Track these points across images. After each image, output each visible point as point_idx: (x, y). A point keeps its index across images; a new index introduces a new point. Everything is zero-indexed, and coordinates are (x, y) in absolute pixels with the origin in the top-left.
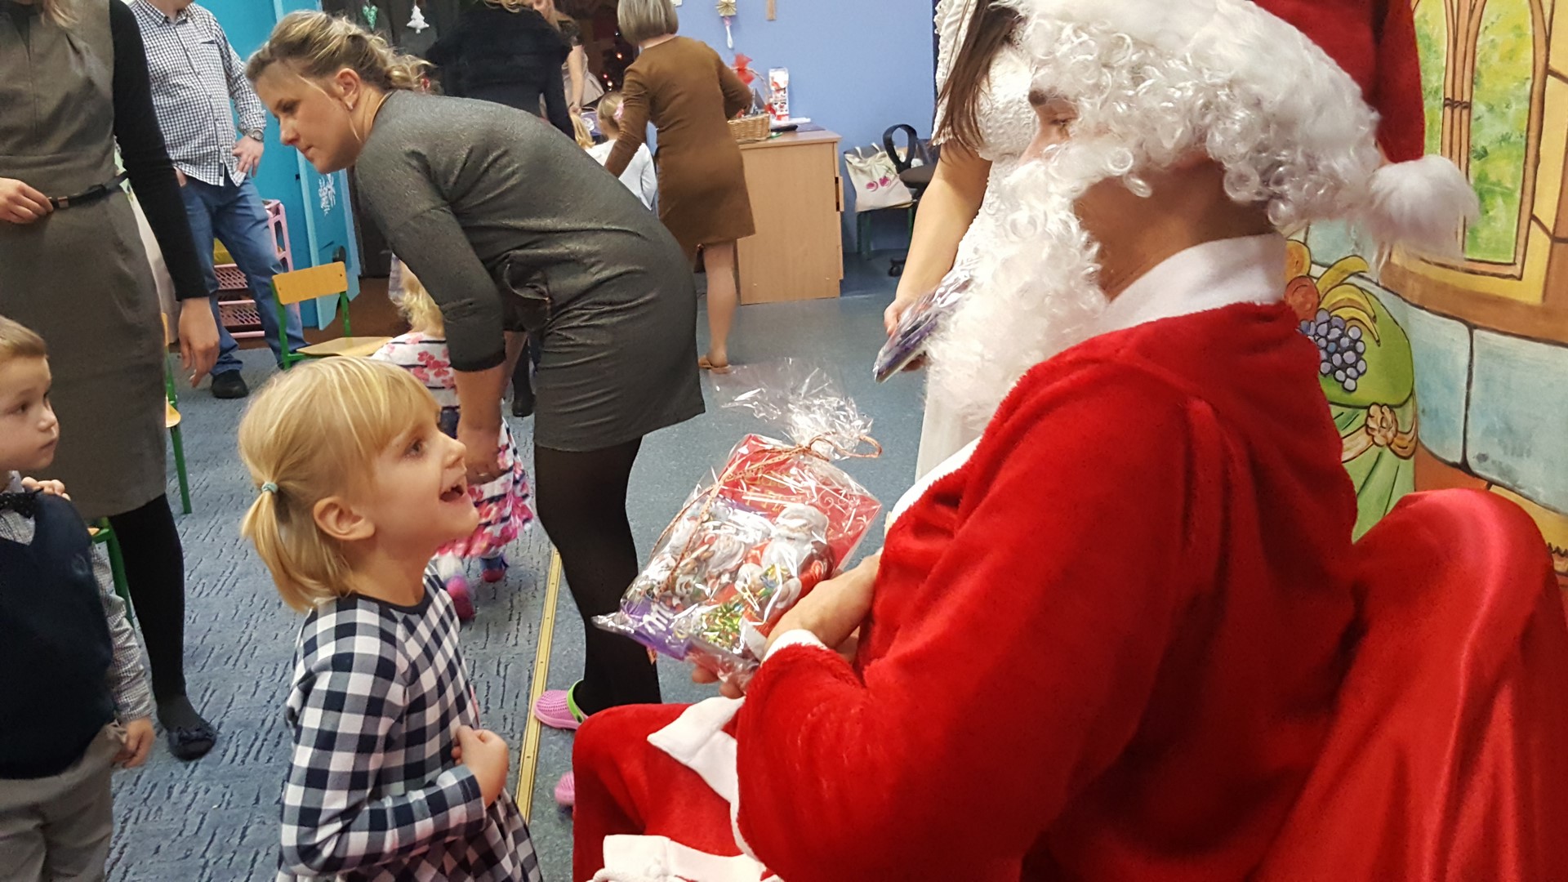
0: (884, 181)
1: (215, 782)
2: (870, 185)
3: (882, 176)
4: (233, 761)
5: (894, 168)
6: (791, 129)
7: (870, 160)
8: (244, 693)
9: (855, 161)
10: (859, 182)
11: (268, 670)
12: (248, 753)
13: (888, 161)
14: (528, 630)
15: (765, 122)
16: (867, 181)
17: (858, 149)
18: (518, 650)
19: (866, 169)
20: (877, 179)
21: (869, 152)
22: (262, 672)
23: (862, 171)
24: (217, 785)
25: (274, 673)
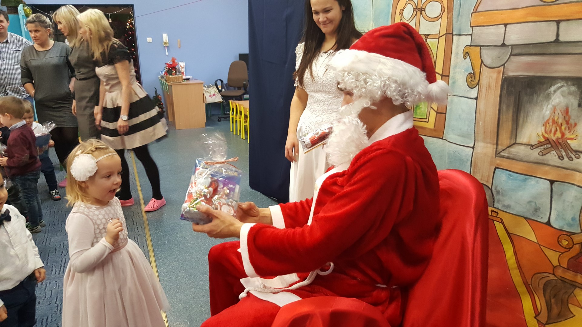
0: (214, 95)
1: (52, 280)
2: (210, 96)
3: (213, 93)
4: (55, 273)
5: (217, 91)
6: (188, 79)
7: (210, 89)
8: (52, 252)
9: (206, 89)
10: (207, 95)
11: (58, 245)
12: (60, 271)
13: (216, 89)
14: (141, 227)
15: (181, 77)
16: (209, 95)
17: (206, 86)
18: (139, 233)
19: (209, 91)
20: (212, 94)
21: (209, 87)
22: (56, 246)
24: (53, 281)
25: (60, 246)
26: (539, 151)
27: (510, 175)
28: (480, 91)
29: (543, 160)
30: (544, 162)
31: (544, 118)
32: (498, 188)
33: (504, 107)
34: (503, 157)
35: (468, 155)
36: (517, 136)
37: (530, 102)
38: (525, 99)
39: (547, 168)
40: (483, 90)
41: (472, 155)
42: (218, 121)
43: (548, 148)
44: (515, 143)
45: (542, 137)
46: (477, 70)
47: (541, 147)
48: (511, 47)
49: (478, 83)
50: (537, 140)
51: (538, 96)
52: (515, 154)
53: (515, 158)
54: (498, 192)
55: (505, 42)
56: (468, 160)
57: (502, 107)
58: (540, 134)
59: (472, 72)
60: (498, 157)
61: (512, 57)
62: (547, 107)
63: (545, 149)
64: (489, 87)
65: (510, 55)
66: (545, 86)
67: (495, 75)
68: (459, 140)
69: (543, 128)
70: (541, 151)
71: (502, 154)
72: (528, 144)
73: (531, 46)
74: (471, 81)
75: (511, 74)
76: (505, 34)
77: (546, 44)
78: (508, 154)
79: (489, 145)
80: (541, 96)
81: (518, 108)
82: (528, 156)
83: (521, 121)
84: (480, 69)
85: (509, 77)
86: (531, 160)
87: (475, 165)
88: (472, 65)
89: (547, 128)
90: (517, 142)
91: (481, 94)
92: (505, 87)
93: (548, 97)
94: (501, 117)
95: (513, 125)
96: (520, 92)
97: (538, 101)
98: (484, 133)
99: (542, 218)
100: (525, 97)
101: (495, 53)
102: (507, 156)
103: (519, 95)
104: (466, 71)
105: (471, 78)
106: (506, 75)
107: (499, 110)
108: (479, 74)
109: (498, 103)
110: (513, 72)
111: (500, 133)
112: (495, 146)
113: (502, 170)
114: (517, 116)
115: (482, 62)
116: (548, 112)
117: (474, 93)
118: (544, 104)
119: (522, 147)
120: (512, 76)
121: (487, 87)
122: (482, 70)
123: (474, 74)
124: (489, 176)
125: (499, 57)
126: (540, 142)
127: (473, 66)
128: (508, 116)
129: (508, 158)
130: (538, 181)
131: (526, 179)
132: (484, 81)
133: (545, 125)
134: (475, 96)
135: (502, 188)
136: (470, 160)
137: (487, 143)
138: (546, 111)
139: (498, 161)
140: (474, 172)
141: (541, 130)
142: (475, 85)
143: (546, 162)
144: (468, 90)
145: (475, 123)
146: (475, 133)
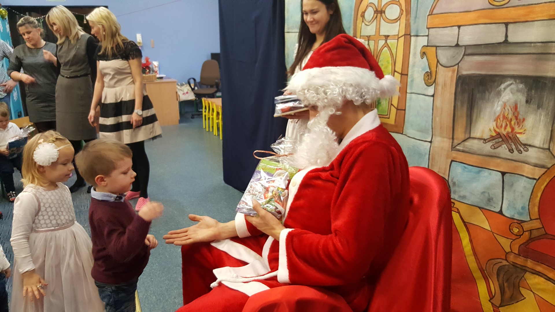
0: (187, 93)
2: (184, 94)
5: (190, 89)
6: (161, 78)
7: (183, 87)
9: (179, 87)
10: (180, 93)
13: (189, 88)
15: (155, 76)
16: (182, 92)
17: (179, 84)
19: (182, 89)
20: (185, 92)
21: (182, 85)
23: (181, 90)
26: (492, 144)
27: (465, 167)
28: (436, 89)
29: (495, 153)
30: (495, 155)
31: (495, 113)
32: (455, 180)
33: (459, 104)
34: (459, 150)
35: (426, 149)
36: (472, 131)
37: (483, 99)
38: (478, 96)
39: (499, 161)
40: (440, 88)
41: (430, 149)
42: (192, 118)
43: (500, 142)
44: (470, 138)
45: (493, 132)
46: (434, 69)
47: (493, 141)
48: (464, 47)
49: (435, 81)
50: (490, 135)
51: (490, 93)
52: (470, 147)
53: (469, 151)
54: (454, 184)
55: (459, 43)
56: (426, 154)
57: (457, 103)
58: (492, 129)
59: (429, 71)
60: (454, 150)
61: (465, 57)
62: (498, 104)
63: (496, 143)
64: (445, 85)
65: (464, 55)
66: (496, 84)
67: (450, 74)
68: (418, 135)
69: (494, 123)
70: (493, 145)
71: (458, 147)
72: (480, 138)
73: (483, 46)
74: (428, 79)
75: (465, 73)
76: (458, 35)
77: (496, 44)
78: (463, 147)
79: (445, 139)
80: (492, 93)
81: (472, 105)
82: (481, 149)
83: (474, 117)
84: (437, 68)
85: (463, 75)
86: (484, 153)
87: (432, 159)
88: (428, 64)
89: (498, 124)
90: (471, 136)
91: (437, 92)
92: (460, 85)
93: (499, 94)
94: (456, 113)
95: (467, 121)
96: (473, 89)
97: (490, 98)
98: (441, 128)
99: (495, 207)
100: (478, 95)
101: (450, 52)
102: (462, 150)
103: (472, 92)
104: (423, 70)
105: (428, 77)
106: (460, 74)
107: (455, 107)
108: (435, 73)
109: (453, 100)
110: (466, 70)
111: (456, 128)
112: (451, 140)
113: (457, 163)
114: (471, 113)
115: (438, 61)
116: (499, 108)
117: (431, 91)
118: (495, 100)
119: (476, 141)
120: (466, 74)
121: (442, 86)
122: (438, 69)
123: (431, 73)
124: (446, 168)
125: (454, 57)
126: (492, 136)
127: (430, 66)
128: (463, 112)
129: (463, 151)
130: (491, 173)
131: (480, 171)
132: (440, 79)
133: (496, 120)
134: (431, 93)
135: (457, 180)
136: (428, 153)
137: (444, 137)
138: (497, 107)
139: (454, 154)
140: (432, 165)
141: (492, 125)
142: (432, 83)
143: (497, 155)
144: (425, 88)
145: (432, 119)
146: (432, 128)
